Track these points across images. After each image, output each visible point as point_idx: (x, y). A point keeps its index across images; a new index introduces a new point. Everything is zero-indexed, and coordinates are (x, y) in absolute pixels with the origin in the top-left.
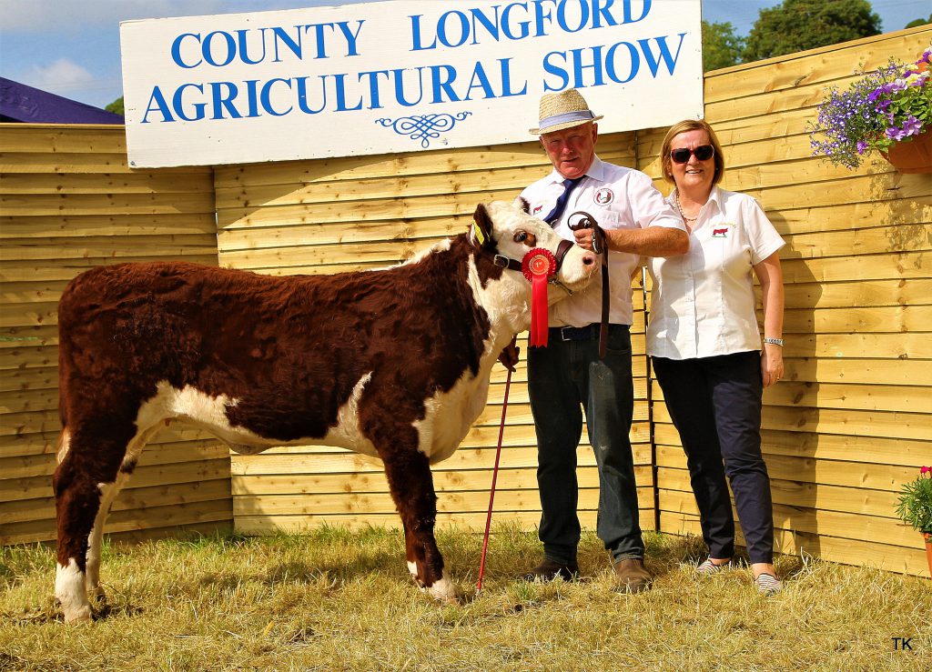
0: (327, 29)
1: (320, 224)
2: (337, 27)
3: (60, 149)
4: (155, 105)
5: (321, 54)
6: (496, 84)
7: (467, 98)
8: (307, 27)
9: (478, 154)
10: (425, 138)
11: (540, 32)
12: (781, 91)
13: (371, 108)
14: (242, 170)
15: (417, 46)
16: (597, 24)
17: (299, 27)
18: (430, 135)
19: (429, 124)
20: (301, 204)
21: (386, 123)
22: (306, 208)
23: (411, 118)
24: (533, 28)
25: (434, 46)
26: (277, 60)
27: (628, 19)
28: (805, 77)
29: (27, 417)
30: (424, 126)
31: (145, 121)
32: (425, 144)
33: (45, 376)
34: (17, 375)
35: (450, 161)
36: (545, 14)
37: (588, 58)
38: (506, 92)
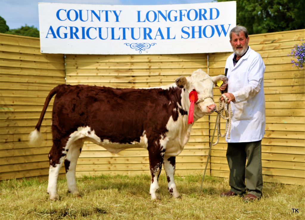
0: (109, 12)
1: (103, 76)
2: (113, 12)
3: (21, 44)
4: (50, 32)
5: (107, 20)
6: (165, 35)
7: (155, 39)
8: (102, 11)
9: (157, 57)
10: (140, 50)
11: (181, 20)
12: (266, 44)
13: (123, 39)
14: (76, 56)
15: (139, 21)
16: (200, 19)
17: (100, 11)
18: (142, 50)
19: (142, 46)
20: (97, 69)
21: (128, 44)
22: (98, 70)
23: (136, 44)
24: (178, 18)
25: (145, 21)
26: (92, 21)
27: (211, 18)
28: (275, 40)
29: (8, 136)
30: (140, 46)
31: (47, 37)
32: (140, 52)
33: (14, 122)
34: (6, 121)
35: (148, 58)
36: (183, 14)
37: (197, 29)
38: (168, 38)
